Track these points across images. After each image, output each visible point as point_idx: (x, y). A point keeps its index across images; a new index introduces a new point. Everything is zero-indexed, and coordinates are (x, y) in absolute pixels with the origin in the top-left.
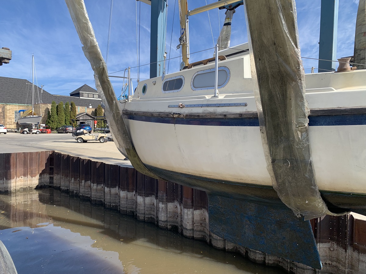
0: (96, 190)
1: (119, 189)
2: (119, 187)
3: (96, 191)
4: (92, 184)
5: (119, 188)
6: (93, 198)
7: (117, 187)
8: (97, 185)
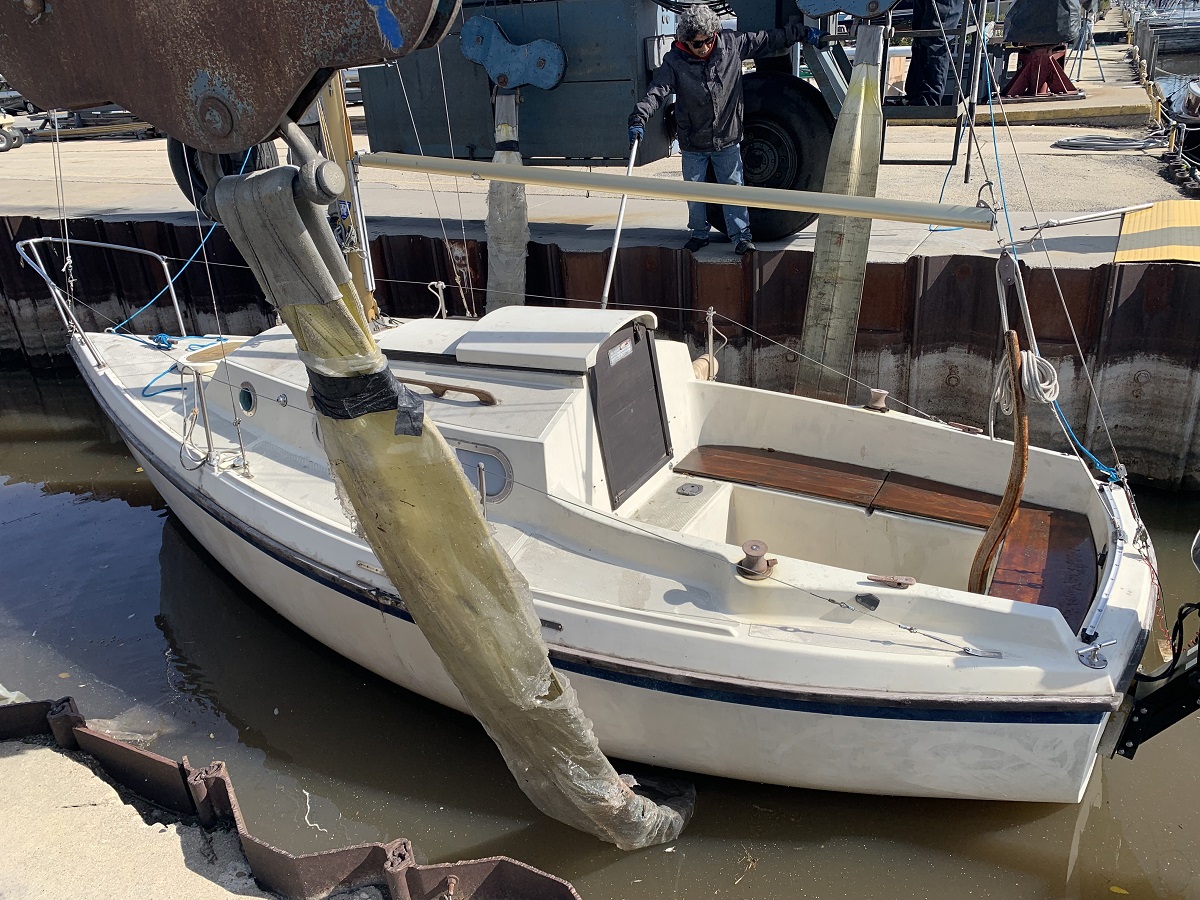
0: (36, 320)
1: (121, 303)
2: (120, 297)
3: (38, 326)
4: (12, 303)
5: (119, 299)
6: (35, 349)
7: (114, 298)
8: (33, 301)
